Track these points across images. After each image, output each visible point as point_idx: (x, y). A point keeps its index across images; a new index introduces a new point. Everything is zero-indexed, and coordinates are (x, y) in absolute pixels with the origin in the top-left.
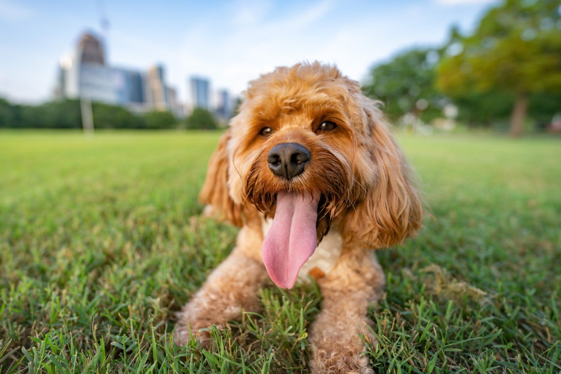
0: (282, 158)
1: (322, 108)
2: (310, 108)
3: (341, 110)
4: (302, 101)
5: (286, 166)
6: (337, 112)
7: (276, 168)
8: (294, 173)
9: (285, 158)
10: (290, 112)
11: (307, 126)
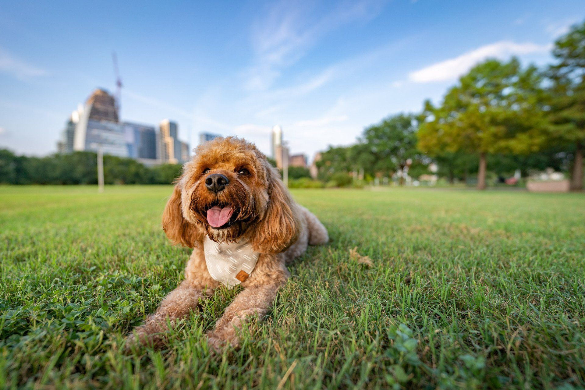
0: (213, 180)
1: (241, 161)
2: (235, 160)
3: (251, 162)
4: (231, 156)
5: (215, 184)
6: (249, 164)
7: (210, 187)
8: (219, 189)
9: (215, 180)
10: (224, 161)
11: (232, 170)
